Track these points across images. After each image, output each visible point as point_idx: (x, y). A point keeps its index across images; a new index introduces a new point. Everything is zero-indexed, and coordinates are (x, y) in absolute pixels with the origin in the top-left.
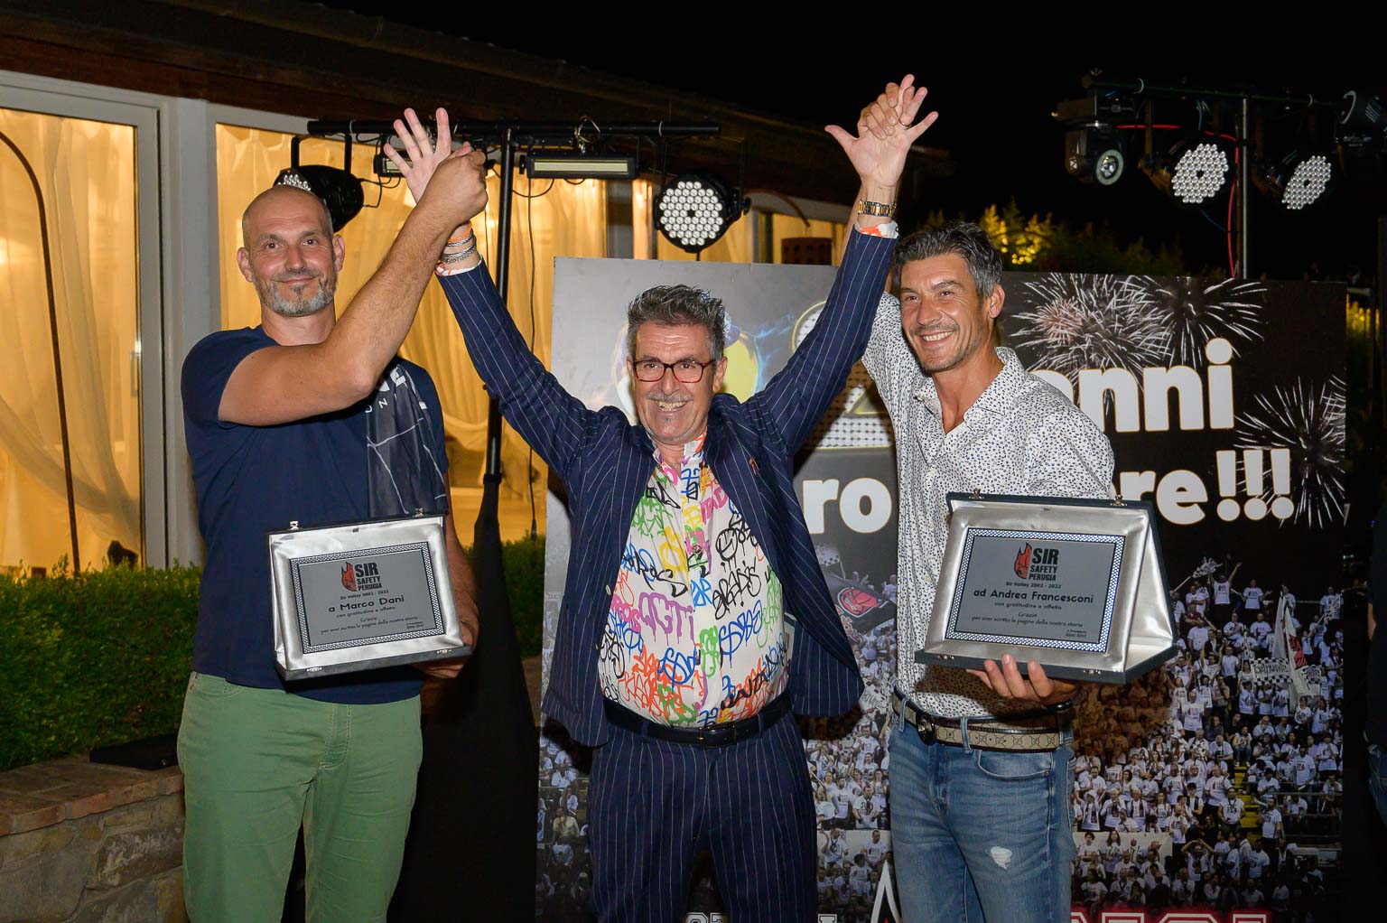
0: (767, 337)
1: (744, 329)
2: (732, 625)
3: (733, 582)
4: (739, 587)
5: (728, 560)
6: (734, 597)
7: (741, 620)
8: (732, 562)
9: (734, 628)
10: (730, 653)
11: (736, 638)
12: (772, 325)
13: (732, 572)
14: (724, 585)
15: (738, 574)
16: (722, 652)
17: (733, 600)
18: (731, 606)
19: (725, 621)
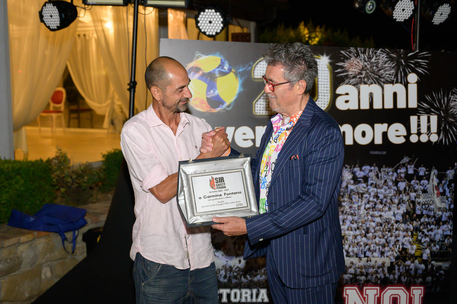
1: (234, 68)
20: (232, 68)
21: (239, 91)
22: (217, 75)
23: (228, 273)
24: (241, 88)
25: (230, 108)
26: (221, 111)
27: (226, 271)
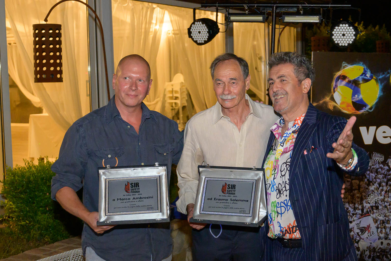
0: (383, 78)
1: (375, 75)
2: (282, 203)
3: (283, 186)
4: (286, 188)
5: (283, 176)
6: (283, 192)
7: (285, 202)
8: (284, 177)
9: (283, 205)
10: (281, 214)
11: (283, 209)
12: (384, 74)
13: (283, 182)
14: (280, 186)
15: (286, 183)
16: (278, 213)
17: (283, 193)
18: (282, 195)
19: (279, 200)
20: (373, 75)
21: (379, 95)
22: (361, 82)
23: (372, 253)
24: (381, 93)
25: (372, 110)
26: (365, 113)
27: (370, 252)
